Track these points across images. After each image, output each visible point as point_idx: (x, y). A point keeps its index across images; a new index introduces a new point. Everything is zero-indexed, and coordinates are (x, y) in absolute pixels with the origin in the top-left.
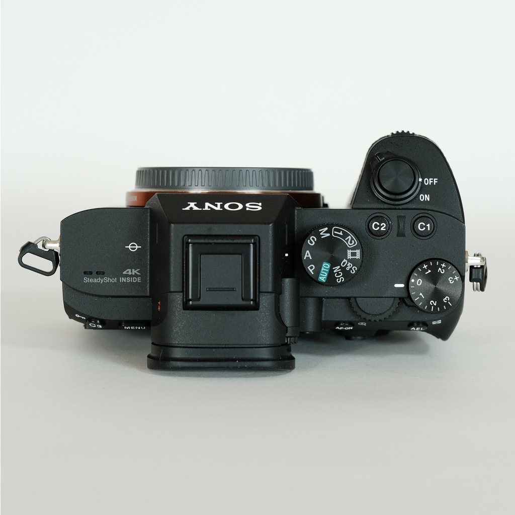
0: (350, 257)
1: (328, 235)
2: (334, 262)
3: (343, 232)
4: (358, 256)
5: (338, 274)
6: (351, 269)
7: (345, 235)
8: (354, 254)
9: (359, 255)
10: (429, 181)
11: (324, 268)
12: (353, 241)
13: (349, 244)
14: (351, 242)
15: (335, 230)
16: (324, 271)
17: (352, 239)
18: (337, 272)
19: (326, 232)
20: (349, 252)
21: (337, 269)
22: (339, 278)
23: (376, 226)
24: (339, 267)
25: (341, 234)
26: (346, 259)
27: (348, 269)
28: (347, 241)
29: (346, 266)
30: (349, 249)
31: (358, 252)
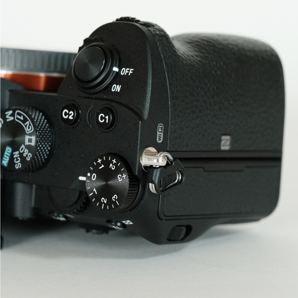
0: (27, 143)
1: (12, 118)
2: (15, 146)
3: (24, 117)
4: (33, 144)
5: (17, 160)
6: (27, 155)
7: (25, 121)
8: (30, 141)
9: (34, 142)
10: (125, 71)
11: (7, 152)
12: (30, 127)
13: (27, 129)
14: (29, 128)
15: (18, 114)
16: (7, 155)
17: (30, 125)
18: (17, 158)
19: (11, 116)
20: (27, 138)
21: (16, 154)
22: (17, 164)
23: (66, 114)
24: (18, 152)
25: (22, 118)
26: (24, 145)
27: (25, 155)
28: (26, 126)
29: (24, 152)
30: (27, 134)
31: (33, 138)
